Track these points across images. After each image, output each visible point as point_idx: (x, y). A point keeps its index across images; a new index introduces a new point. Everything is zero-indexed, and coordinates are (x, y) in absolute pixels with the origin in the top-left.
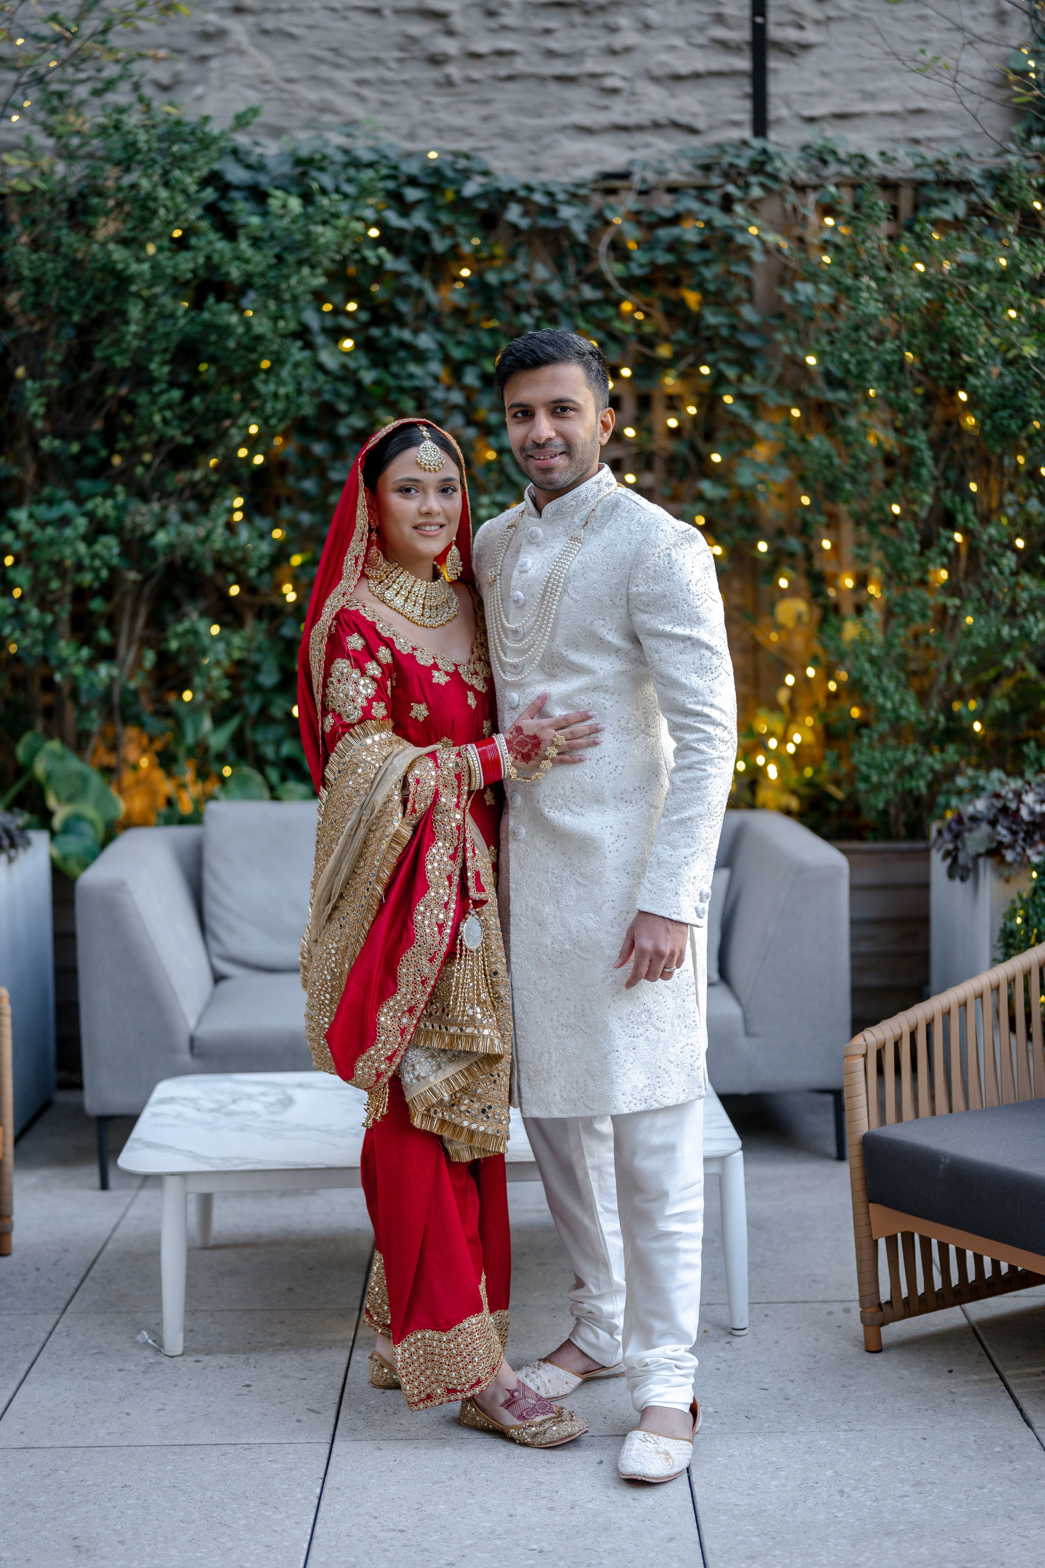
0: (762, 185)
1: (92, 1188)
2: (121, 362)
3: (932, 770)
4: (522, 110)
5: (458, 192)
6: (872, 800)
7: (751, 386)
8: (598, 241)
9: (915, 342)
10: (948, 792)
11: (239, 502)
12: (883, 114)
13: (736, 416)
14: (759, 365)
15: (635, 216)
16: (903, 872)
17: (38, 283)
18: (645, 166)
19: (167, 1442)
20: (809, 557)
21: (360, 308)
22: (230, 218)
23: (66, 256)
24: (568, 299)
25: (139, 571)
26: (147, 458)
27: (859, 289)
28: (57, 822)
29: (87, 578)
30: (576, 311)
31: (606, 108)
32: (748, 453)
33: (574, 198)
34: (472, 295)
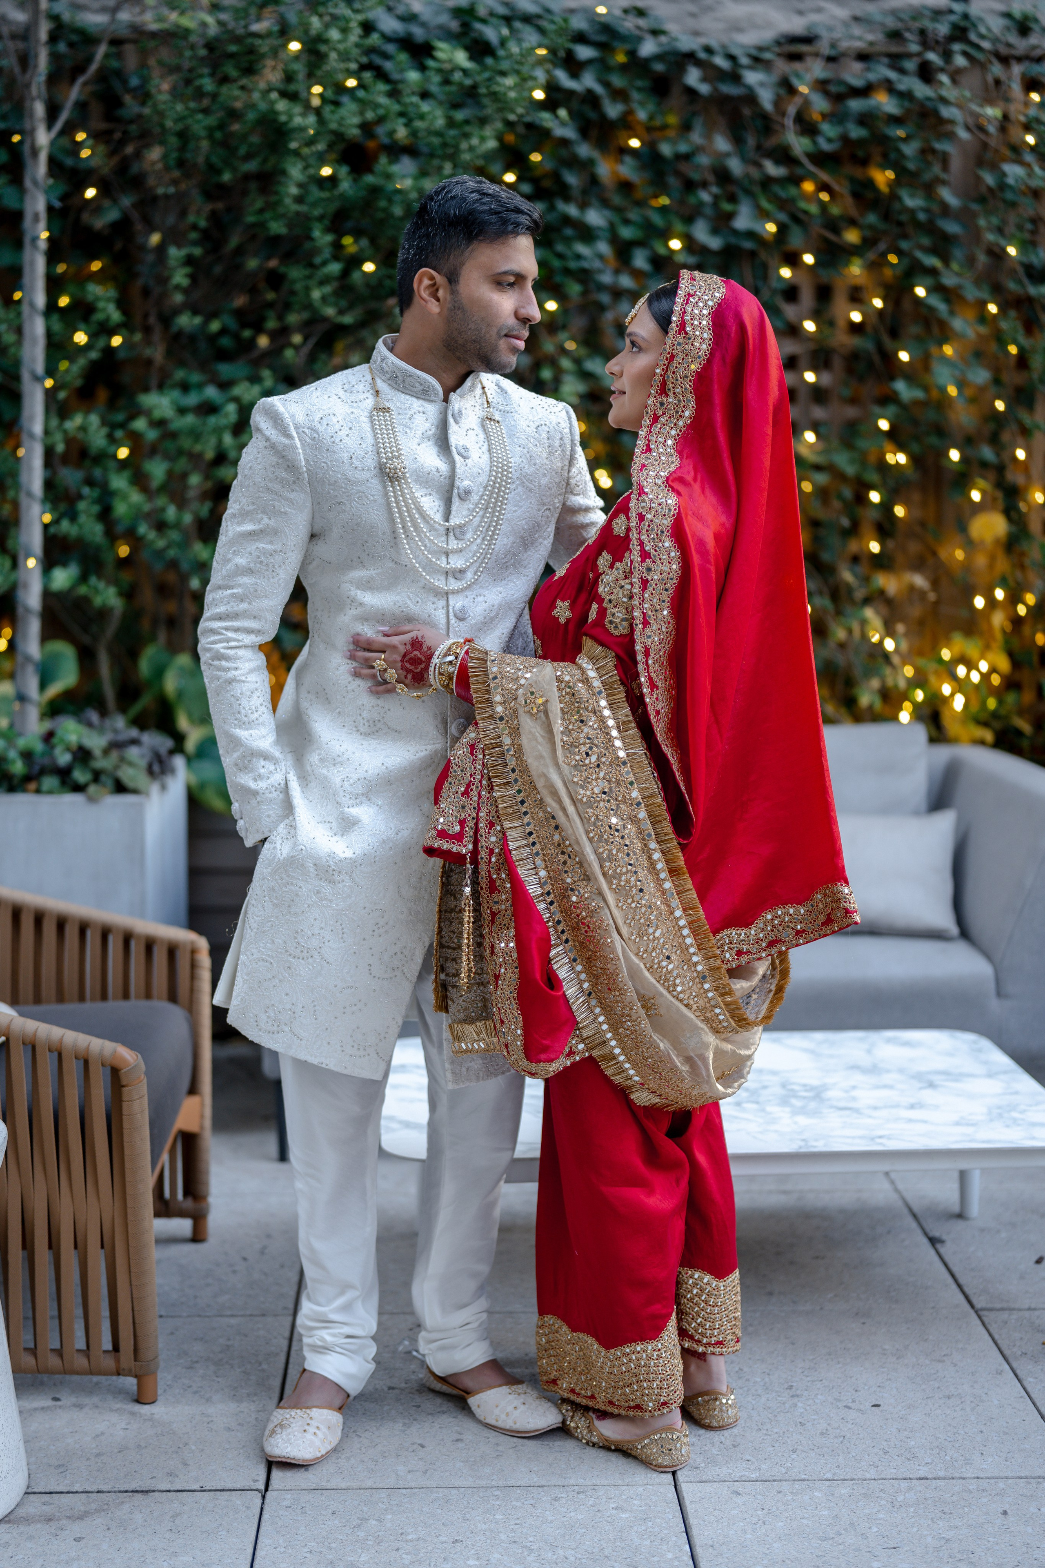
0: (965, 54)
2: (277, 227)
5: (632, 52)
7: (948, 277)
8: (785, 112)
13: (932, 309)
14: (958, 253)
15: (822, 85)
17: (184, 136)
20: (1000, 469)
21: (520, 179)
24: (747, 175)
26: (297, 339)
28: (191, 745)
30: (757, 189)
32: (937, 351)
33: (757, 62)
34: (644, 169)
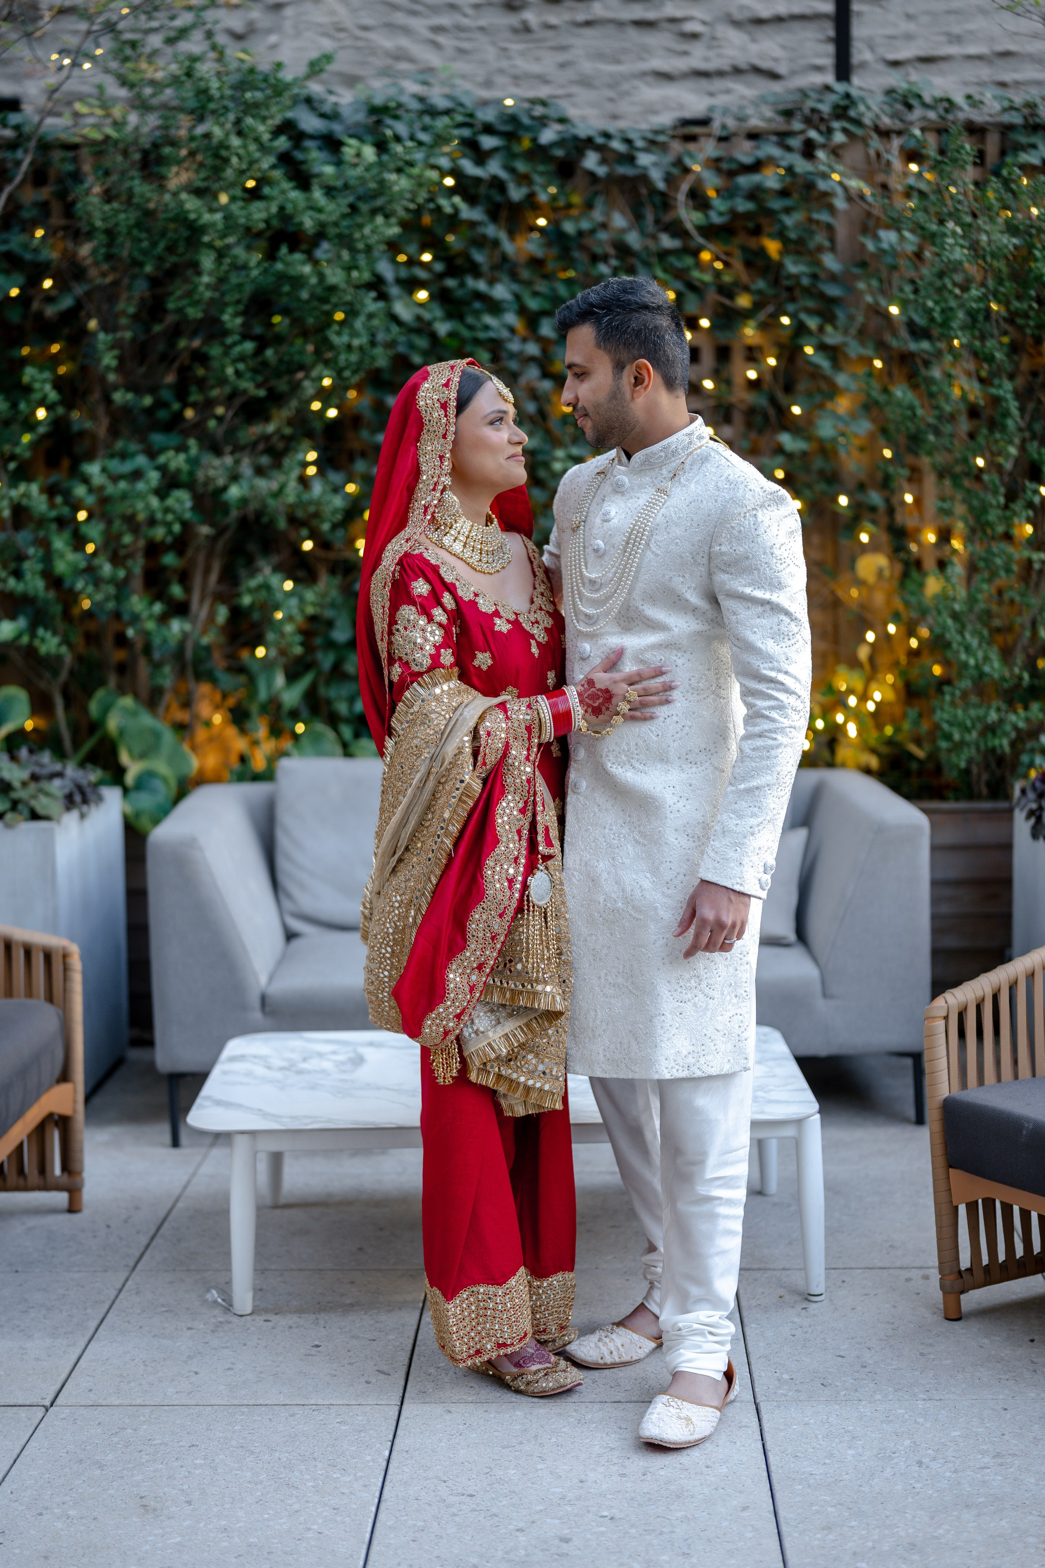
0: (845, 131)
1: (163, 1145)
2: (194, 313)
3: (1015, 728)
4: (600, 56)
5: (534, 140)
6: (954, 759)
7: (832, 337)
8: (677, 189)
9: (1002, 289)
10: (1032, 751)
11: (312, 456)
12: (970, 58)
13: (817, 367)
14: (841, 315)
15: (715, 164)
16: (985, 832)
17: (111, 234)
18: (726, 111)
19: (236, 1402)
20: (891, 511)
21: (435, 258)
22: (304, 167)
23: (138, 206)
24: (646, 248)
25: (212, 525)
26: (220, 410)
27: (944, 235)
28: (130, 778)
29: (159, 533)
30: (654, 260)
31: (686, 53)
32: (829, 405)
33: (653, 144)
34: (549, 244)
